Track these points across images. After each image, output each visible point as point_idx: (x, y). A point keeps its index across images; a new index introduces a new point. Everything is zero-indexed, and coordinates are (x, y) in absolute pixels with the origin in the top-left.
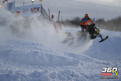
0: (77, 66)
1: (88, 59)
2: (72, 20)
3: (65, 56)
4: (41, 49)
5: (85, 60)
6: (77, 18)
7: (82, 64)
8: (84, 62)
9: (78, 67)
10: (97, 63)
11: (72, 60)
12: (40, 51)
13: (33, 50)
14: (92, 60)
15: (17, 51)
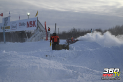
0: (77, 78)
1: (88, 71)
2: (69, 31)
3: (64, 69)
4: (39, 63)
5: (85, 72)
6: (74, 29)
7: (82, 77)
8: (84, 74)
9: (78, 80)
10: (97, 74)
11: (72, 72)
12: (38, 65)
13: (31, 65)
14: (92, 71)
15: (14, 66)
